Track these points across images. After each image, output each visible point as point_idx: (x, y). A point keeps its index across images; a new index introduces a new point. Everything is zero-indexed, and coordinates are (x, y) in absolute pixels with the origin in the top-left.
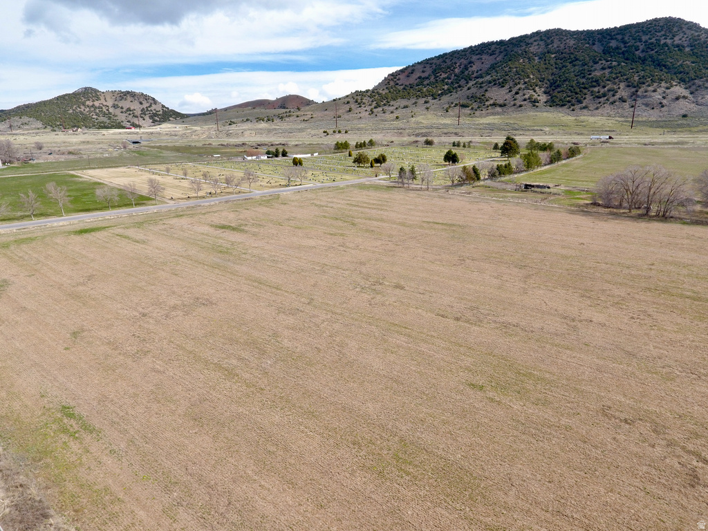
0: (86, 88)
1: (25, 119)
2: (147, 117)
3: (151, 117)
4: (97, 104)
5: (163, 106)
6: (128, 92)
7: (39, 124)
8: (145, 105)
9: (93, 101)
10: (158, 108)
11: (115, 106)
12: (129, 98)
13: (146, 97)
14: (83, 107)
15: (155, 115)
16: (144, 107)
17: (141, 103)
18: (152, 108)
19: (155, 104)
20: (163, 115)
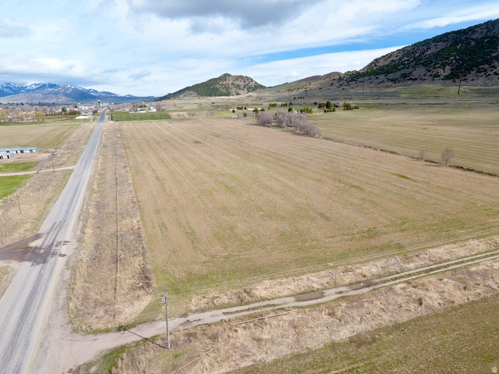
0: (225, 74)
1: (191, 92)
2: (245, 90)
3: (248, 89)
4: (224, 83)
5: (256, 83)
6: (240, 76)
7: (196, 94)
8: (247, 82)
9: (223, 82)
10: (252, 84)
11: (232, 84)
12: (240, 79)
13: (248, 78)
14: (217, 85)
15: (250, 88)
16: (246, 83)
17: (245, 82)
18: (249, 84)
19: (252, 82)
20: (254, 88)
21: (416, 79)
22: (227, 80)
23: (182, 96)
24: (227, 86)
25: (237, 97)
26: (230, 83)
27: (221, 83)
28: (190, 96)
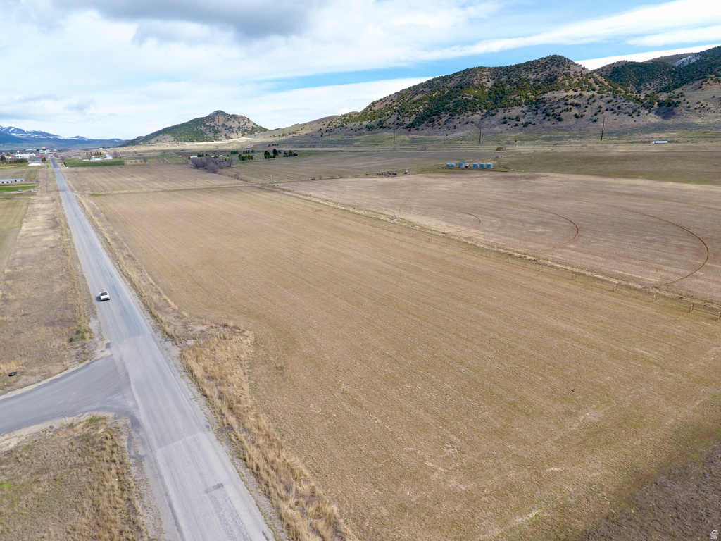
0: (217, 112)
1: (166, 136)
2: (240, 133)
3: (243, 132)
4: (212, 124)
5: (254, 124)
6: (233, 115)
7: (172, 139)
8: (242, 123)
10: (250, 126)
11: (223, 125)
12: (233, 120)
13: (243, 118)
14: (203, 127)
15: (246, 131)
16: (240, 125)
17: (239, 123)
18: (245, 126)
19: (249, 122)
20: (251, 131)
21: (385, 127)
22: (217, 121)
23: (153, 141)
24: (216, 128)
25: (227, 141)
26: (220, 124)
27: (208, 124)
28: (164, 141)
